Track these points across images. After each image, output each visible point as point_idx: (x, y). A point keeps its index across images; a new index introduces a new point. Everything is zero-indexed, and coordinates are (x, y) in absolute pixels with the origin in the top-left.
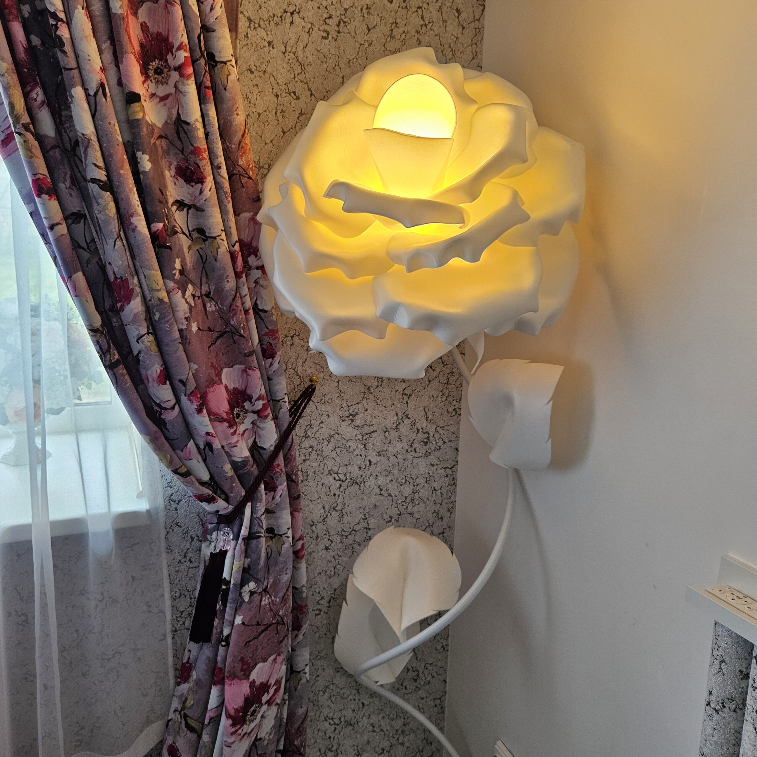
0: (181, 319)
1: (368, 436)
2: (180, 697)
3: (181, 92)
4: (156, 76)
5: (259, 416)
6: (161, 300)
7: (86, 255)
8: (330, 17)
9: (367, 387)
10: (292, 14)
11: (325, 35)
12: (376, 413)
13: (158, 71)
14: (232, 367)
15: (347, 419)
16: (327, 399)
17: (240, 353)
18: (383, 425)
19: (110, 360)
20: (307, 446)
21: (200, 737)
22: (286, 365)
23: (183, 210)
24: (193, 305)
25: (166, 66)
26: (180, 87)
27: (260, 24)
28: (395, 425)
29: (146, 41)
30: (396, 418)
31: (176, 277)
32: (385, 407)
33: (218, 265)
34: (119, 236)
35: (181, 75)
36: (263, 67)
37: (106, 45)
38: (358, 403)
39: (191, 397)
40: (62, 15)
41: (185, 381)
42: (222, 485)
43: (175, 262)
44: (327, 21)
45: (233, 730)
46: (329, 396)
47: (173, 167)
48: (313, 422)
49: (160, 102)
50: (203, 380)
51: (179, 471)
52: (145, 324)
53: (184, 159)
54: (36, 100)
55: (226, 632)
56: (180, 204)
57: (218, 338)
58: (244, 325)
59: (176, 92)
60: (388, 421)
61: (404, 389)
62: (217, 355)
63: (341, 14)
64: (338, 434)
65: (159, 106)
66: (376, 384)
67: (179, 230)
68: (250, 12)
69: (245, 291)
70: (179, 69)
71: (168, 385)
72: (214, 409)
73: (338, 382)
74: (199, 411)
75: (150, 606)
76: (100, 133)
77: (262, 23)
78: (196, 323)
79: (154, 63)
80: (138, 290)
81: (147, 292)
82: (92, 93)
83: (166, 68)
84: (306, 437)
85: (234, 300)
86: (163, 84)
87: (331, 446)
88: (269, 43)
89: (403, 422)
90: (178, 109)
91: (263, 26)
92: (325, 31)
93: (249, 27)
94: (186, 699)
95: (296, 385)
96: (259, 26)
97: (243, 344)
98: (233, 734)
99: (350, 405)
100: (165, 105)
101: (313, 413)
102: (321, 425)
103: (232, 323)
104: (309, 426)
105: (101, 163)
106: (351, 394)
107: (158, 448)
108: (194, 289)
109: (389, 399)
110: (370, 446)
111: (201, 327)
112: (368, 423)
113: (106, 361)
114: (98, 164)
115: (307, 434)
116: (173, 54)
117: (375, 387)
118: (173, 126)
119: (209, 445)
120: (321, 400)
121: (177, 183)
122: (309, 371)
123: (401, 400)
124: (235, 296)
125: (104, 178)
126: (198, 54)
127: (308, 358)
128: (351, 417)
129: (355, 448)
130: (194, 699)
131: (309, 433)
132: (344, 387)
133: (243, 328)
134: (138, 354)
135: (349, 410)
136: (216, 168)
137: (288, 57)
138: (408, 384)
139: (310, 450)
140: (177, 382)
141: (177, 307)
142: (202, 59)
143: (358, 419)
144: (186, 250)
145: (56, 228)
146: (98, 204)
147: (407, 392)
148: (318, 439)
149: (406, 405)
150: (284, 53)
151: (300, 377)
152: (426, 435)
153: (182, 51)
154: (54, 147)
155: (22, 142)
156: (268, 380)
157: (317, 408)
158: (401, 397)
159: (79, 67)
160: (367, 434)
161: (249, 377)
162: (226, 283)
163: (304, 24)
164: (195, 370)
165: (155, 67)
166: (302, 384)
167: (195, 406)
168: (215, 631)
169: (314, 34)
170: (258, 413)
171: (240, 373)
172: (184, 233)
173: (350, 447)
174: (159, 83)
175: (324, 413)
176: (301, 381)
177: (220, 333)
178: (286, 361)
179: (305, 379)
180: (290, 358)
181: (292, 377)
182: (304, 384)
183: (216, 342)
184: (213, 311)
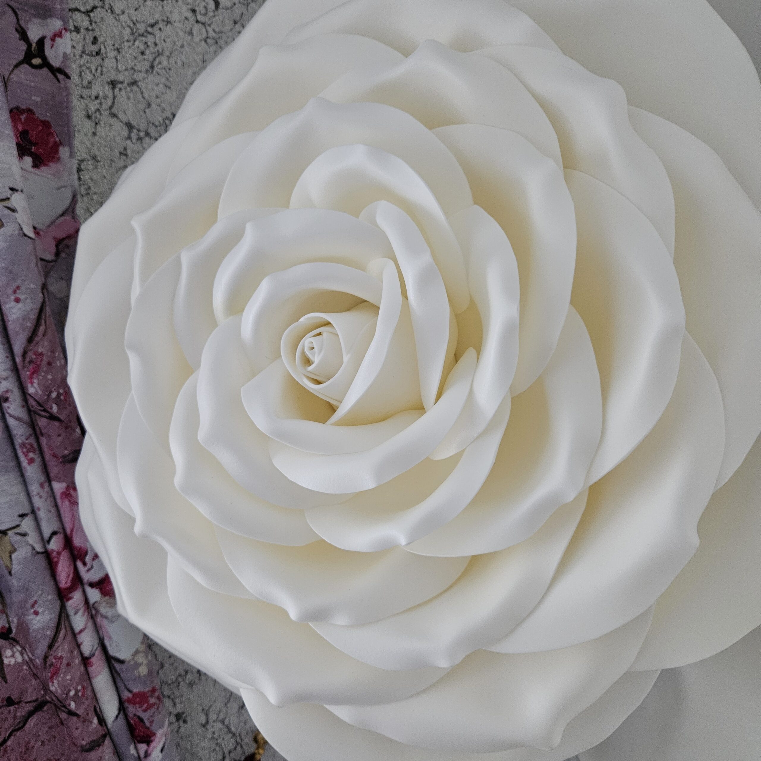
17: (74, 744)
22: (207, 715)
27: (149, 131)
33: (15, 581)
57: (31, 714)
58: (77, 692)
68: (130, 114)
69: (79, 621)
85: (51, 646)
93: (129, 138)
95: (226, 751)
96: (147, 134)
97: (77, 728)
103: (52, 689)
124: (54, 640)
133: (76, 698)
151: (234, 734)
162: (33, 616)
166: (239, 747)
176: (237, 743)
177: (35, 704)
178: (207, 708)
179: (243, 737)
180: (215, 701)
181: (219, 736)
182: (241, 747)
183: (25, 722)
184: (17, 665)
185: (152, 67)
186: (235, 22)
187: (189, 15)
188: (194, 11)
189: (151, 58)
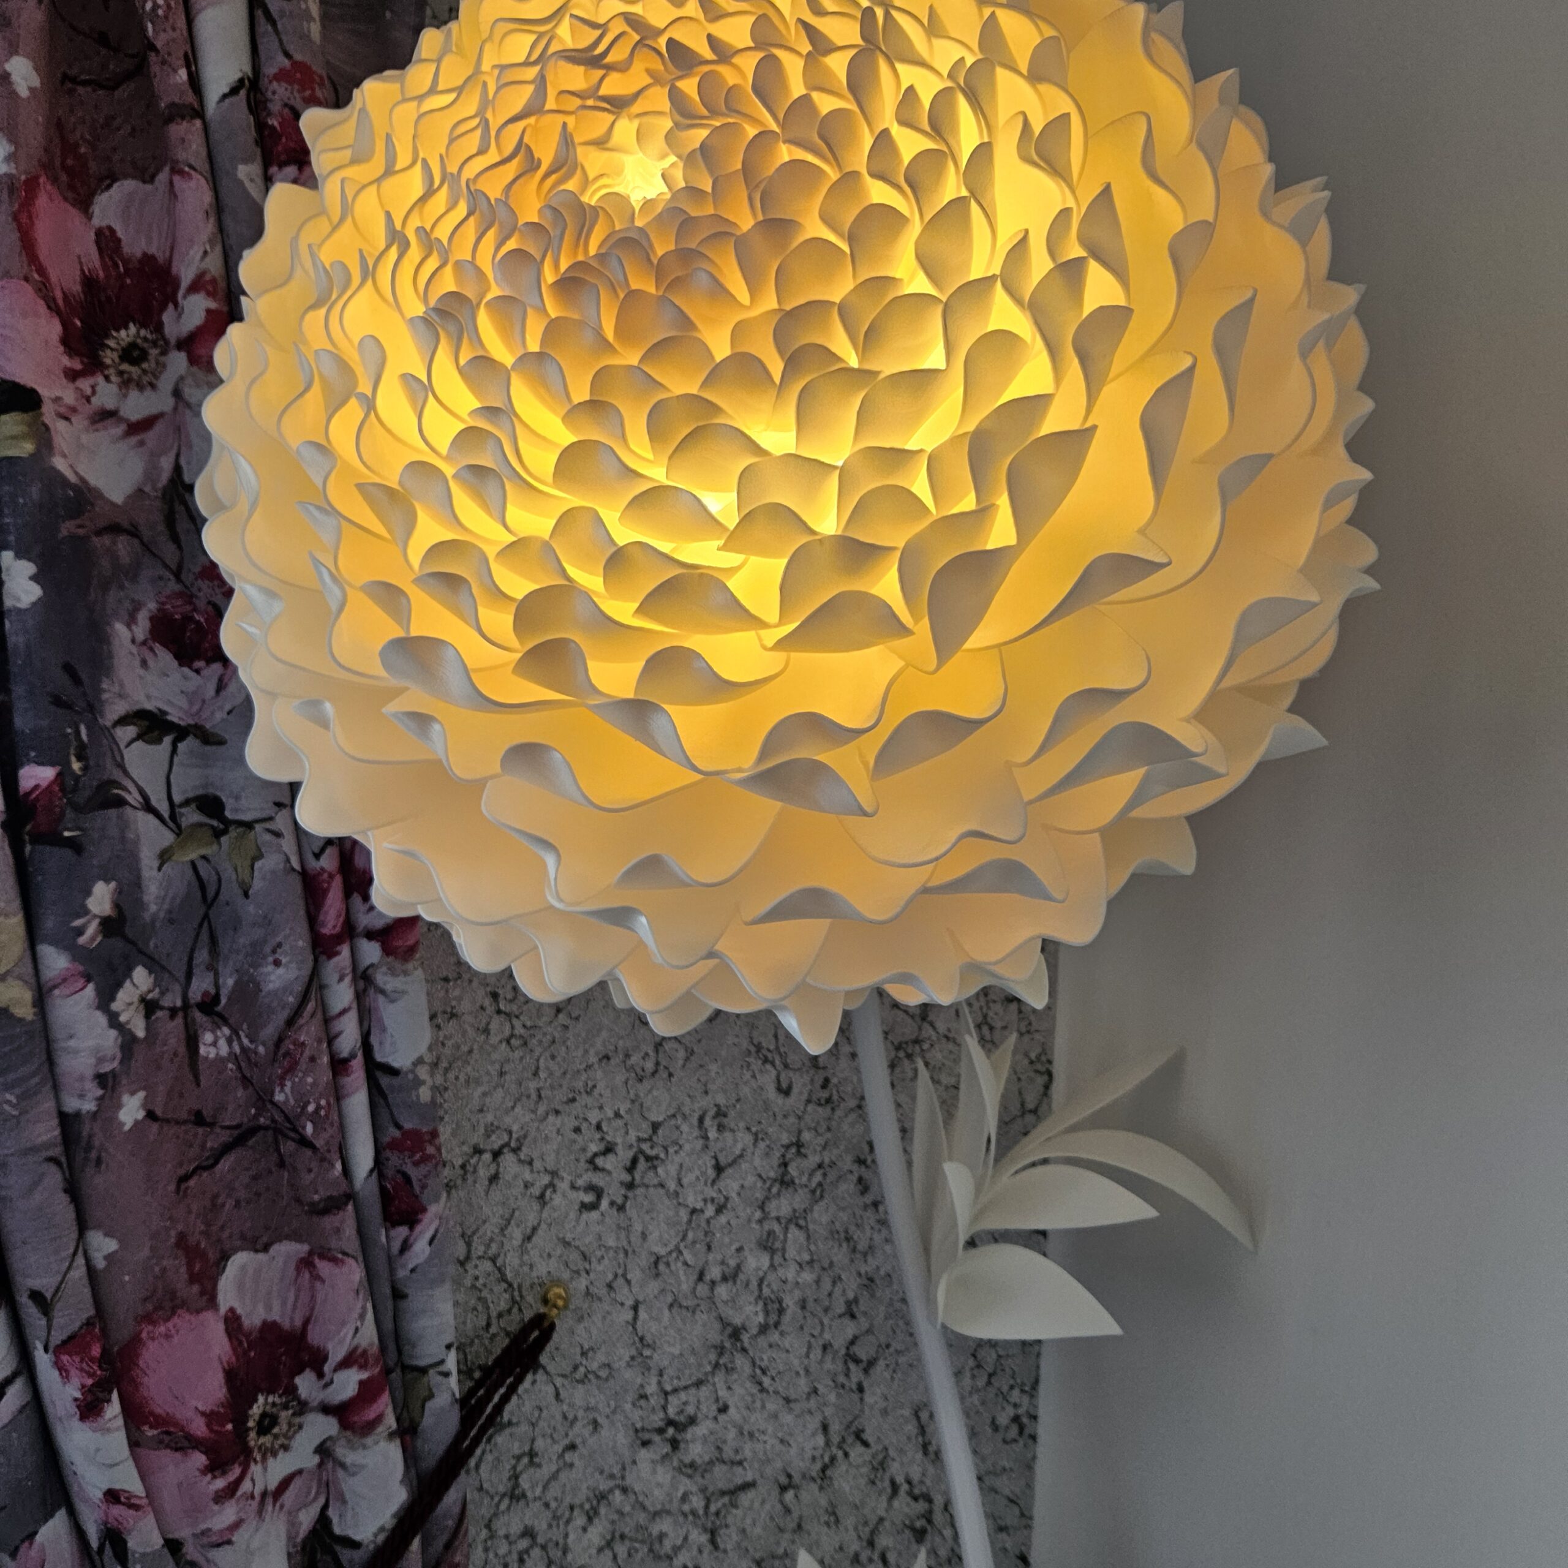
0: (81, 1078)
1: (726, 1499)
3: (188, 405)
4: (125, 367)
5: (345, 1425)
9: (729, 1330)
12: (757, 1420)
13: (133, 354)
14: (265, 1249)
15: (657, 1438)
16: (594, 1366)
17: (298, 1201)
18: (779, 1465)
20: (516, 1528)
22: (469, 1244)
23: (159, 741)
24: (141, 1033)
25: (157, 339)
28: (818, 1465)
29: (107, 277)
30: (820, 1440)
31: (82, 940)
32: (788, 1400)
33: (251, 909)
38: (699, 1384)
39: (65, 1358)
41: (48, 1295)
43: (88, 893)
46: (601, 1357)
47: (143, 617)
48: (540, 1444)
49: (127, 435)
50: (129, 1294)
53: (182, 594)
56: (152, 724)
57: (226, 1149)
58: (319, 1107)
59: (175, 409)
60: (793, 1451)
61: (852, 1342)
62: (215, 1206)
64: (624, 1490)
65: (124, 445)
66: (761, 1318)
67: (133, 798)
69: (342, 994)
70: (190, 345)
72: (158, 1405)
73: (635, 1308)
74: (92, 1408)
78: (141, 1094)
79: (123, 333)
83: (155, 345)
84: (515, 1495)
85: (291, 1022)
86: (141, 389)
87: (596, 1534)
89: (846, 1455)
90: (178, 455)
95: (494, 1314)
97: (311, 1170)
99: (668, 1388)
100: (141, 444)
101: (545, 1413)
102: (568, 1457)
103: (277, 1097)
104: (526, 1460)
106: (677, 1352)
108: (156, 984)
109: (802, 1372)
110: (729, 1539)
111: (159, 1112)
112: (728, 1453)
115: (516, 1485)
116: (175, 308)
117: (754, 1331)
118: (159, 501)
119: (116, 1540)
120: (576, 1368)
121: (151, 663)
122: (542, 1269)
123: (841, 1379)
124: (297, 1013)
127: (543, 1226)
128: (671, 1431)
129: (679, 1542)
131: (524, 1483)
132: (655, 1327)
133: (315, 1117)
135: (664, 1408)
138: (864, 1324)
139: (523, 1544)
140: (26, 1300)
141: (71, 1037)
143: (693, 1441)
144: (149, 861)
147: (863, 1352)
148: (553, 1505)
149: (856, 1397)
151: (510, 1285)
152: (921, 1506)
153: (201, 297)
156: (394, 1297)
157: (557, 1395)
158: (840, 1367)
160: (723, 1493)
161: (318, 1284)
162: (271, 968)
164: (106, 1258)
165: (123, 344)
166: (515, 1310)
167: (73, 1391)
170: (341, 1412)
171: (291, 1272)
172: (149, 809)
173: (662, 1536)
174: (132, 385)
175: (580, 1414)
176: (514, 1301)
177: (236, 1132)
178: (469, 1233)
179: (524, 1293)
180: (484, 1222)
181: (485, 1285)
182: (520, 1310)
183: (216, 1162)
184: (219, 1059)
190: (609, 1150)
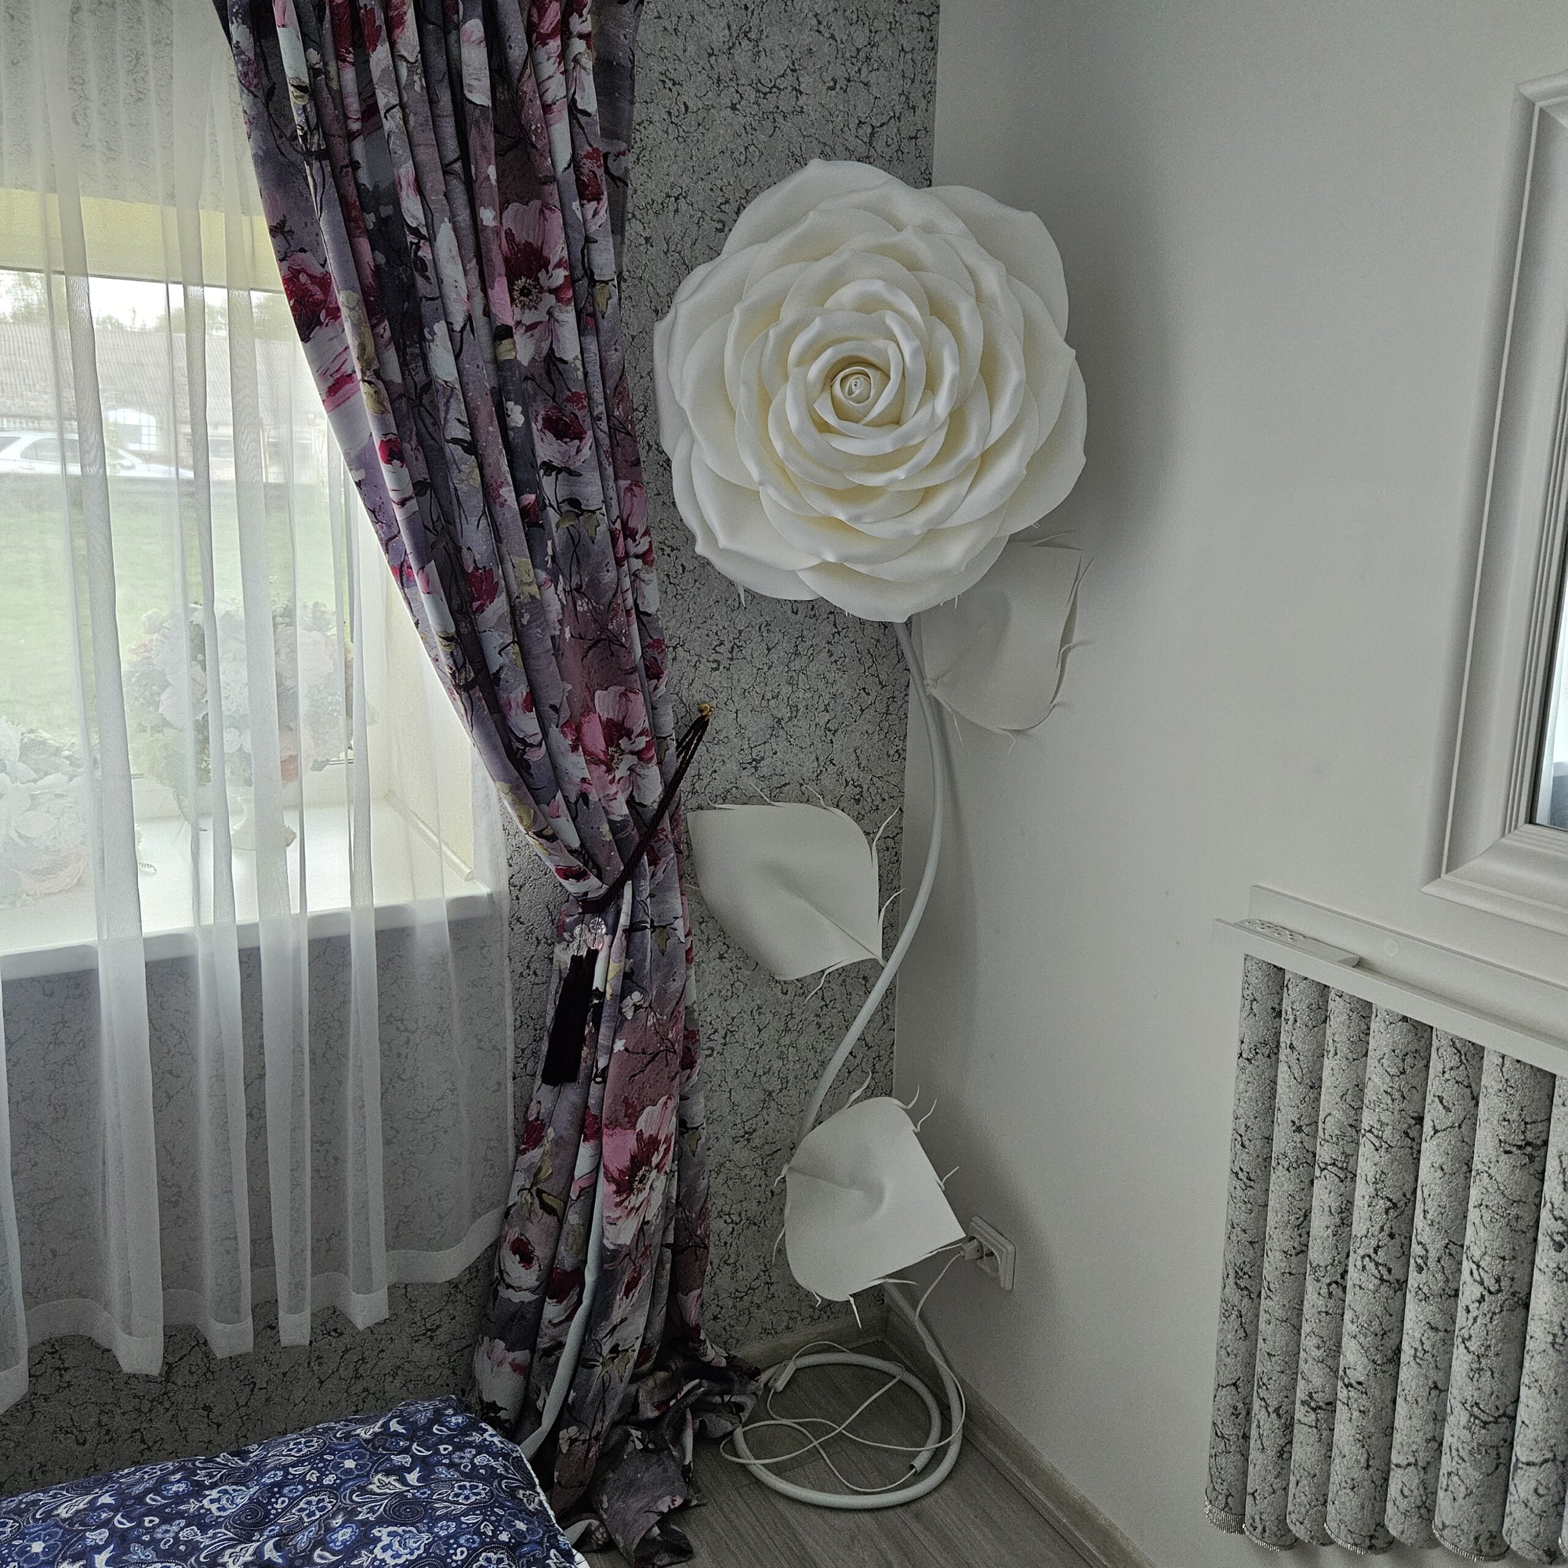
0: (554, 622)
2: (527, 1170)
3: (557, 321)
4: (522, 298)
5: (640, 759)
6: (532, 597)
7: (432, 538)
8: (727, 202)
9: (776, 720)
10: (677, 199)
11: (720, 226)
12: (790, 757)
13: (525, 292)
14: (606, 689)
15: (749, 766)
16: (722, 738)
17: (619, 669)
18: (799, 775)
19: (466, 679)
21: (561, 1221)
23: (552, 475)
24: (565, 602)
25: (537, 286)
26: (556, 314)
28: (815, 775)
29: (511, 254)
30: (816, 764)
31: (547, 566)
32: (801, 748)
33: (596, 548)
34: (484, 513)
35: (559, 300)
36: (639, 272)
37: (473, 264)
38: (764, 743)
39: (564, 730)
40: (424, 231)
41: (557, 706)
42: (596, 855)
43: (546, 546)
44: (723, 207)
45: (618, 1199)
46: (724, 734)
47: (540, 418)
48: (703, 771)
49: (526, 331)
50: (578, 706)
51: (544, 832)
52: (510, 630)
53: (555, 408)
54: (382, 336)
55: (602, 1063)
56: (548, 467)
57: (590, 649)
58: (626, 631)
59: (549, 320)
60: (805, 769)
61: (828, 723)
62: (589, 673)
63: (741, 198)
65: (524, 336)
66: (789, 714)
67: (547, 502)
69: (627, 583)
70: (556, 291)
71: (533, 714)
72: (591, 748)
73: (737, 712)
74: (574, 748)
75: (480, 1041)
76: (465, 380)
77: (637, 213)
78: (568, 628)
79: (520, 281)
80: (503, 582)
81: (514, 587)
82: (457, 327)
83: (535, 287)
84: (694, 792)
85: (614, 596)
86: (530, 309)
88: (647, 239)
89: (826, 770)
90: (551, 342)
91: (639, 216)
92: (720, 221)
94: (540, 1169)
95: (679, 718)
96: (634, 216)
97: (622, 657)
98: (618, 1205)
99: (752, 746)
100: (532, 335)
101: (703, 758)
102: (714, 775)
103: (610, 627)
104: (698, 778)
105: (465, 420)
106: (755, 730)
107: (518, 801)
108: (565, 582)
109: (807, 736)
111: (573, 634)
112: (778, 771)
113: (460, 680)
114: (462, 419)
115: (695, 788)
116: (547, 272)
117: (787, 720)
118: (542, 364)
119: (584, 796)
120: (714, 739)
121: (546, 439)
122: (697, 697)
123: (824, 738)
124: (616, 592)
125: (468, 438)
126: (579, 272)
127: (697, 679)
128: (754, 763)
130: (553, 1166)
131: (697, 787)
132: (745, 720)
133: (625, 635)
134: (498, 671)
135: (751, 754)
136: (596, 419)
137: (671, 258)
138: (833, 715)
140: (547, 708)
141: (549, 605)
142: (585, 278)
143: (764, 767)
144: (554, 529)
145: (408, 504)
146: (460, 471)
147: (832, 726)
148: (709, 795)
149: (830, 745)
150: (666, 253)
151: (685, 705)
152: (858, 790)
153: (561, 269)
154: (400, 396)
155: (372, 392)
156: (653, 709)
157: (708, 750)
158: (823, 733)
159: (441, 296)
160: (777, 788)
161: (628, 704)
162: (605, 573)
163: (692, 212)
164: (569, 691)
165: (522, 287)
166: (688, 715)
167: (568, 742)
168: (583, 1065)
169: (706, 226)
170: (639, 754)
171: (618, 698)
172: (551, 506)
174: (527, 307)
175: (717, 758)
176: (687, 712)
177: (593, 642)
179: (693, 708)
183: (587, 654)
184: (585, 612)
185: (638, 159)
186: (699, 125)
187: (666, 116)
188: (669, 113)
189: (638, 152)
190: (721, 644)
